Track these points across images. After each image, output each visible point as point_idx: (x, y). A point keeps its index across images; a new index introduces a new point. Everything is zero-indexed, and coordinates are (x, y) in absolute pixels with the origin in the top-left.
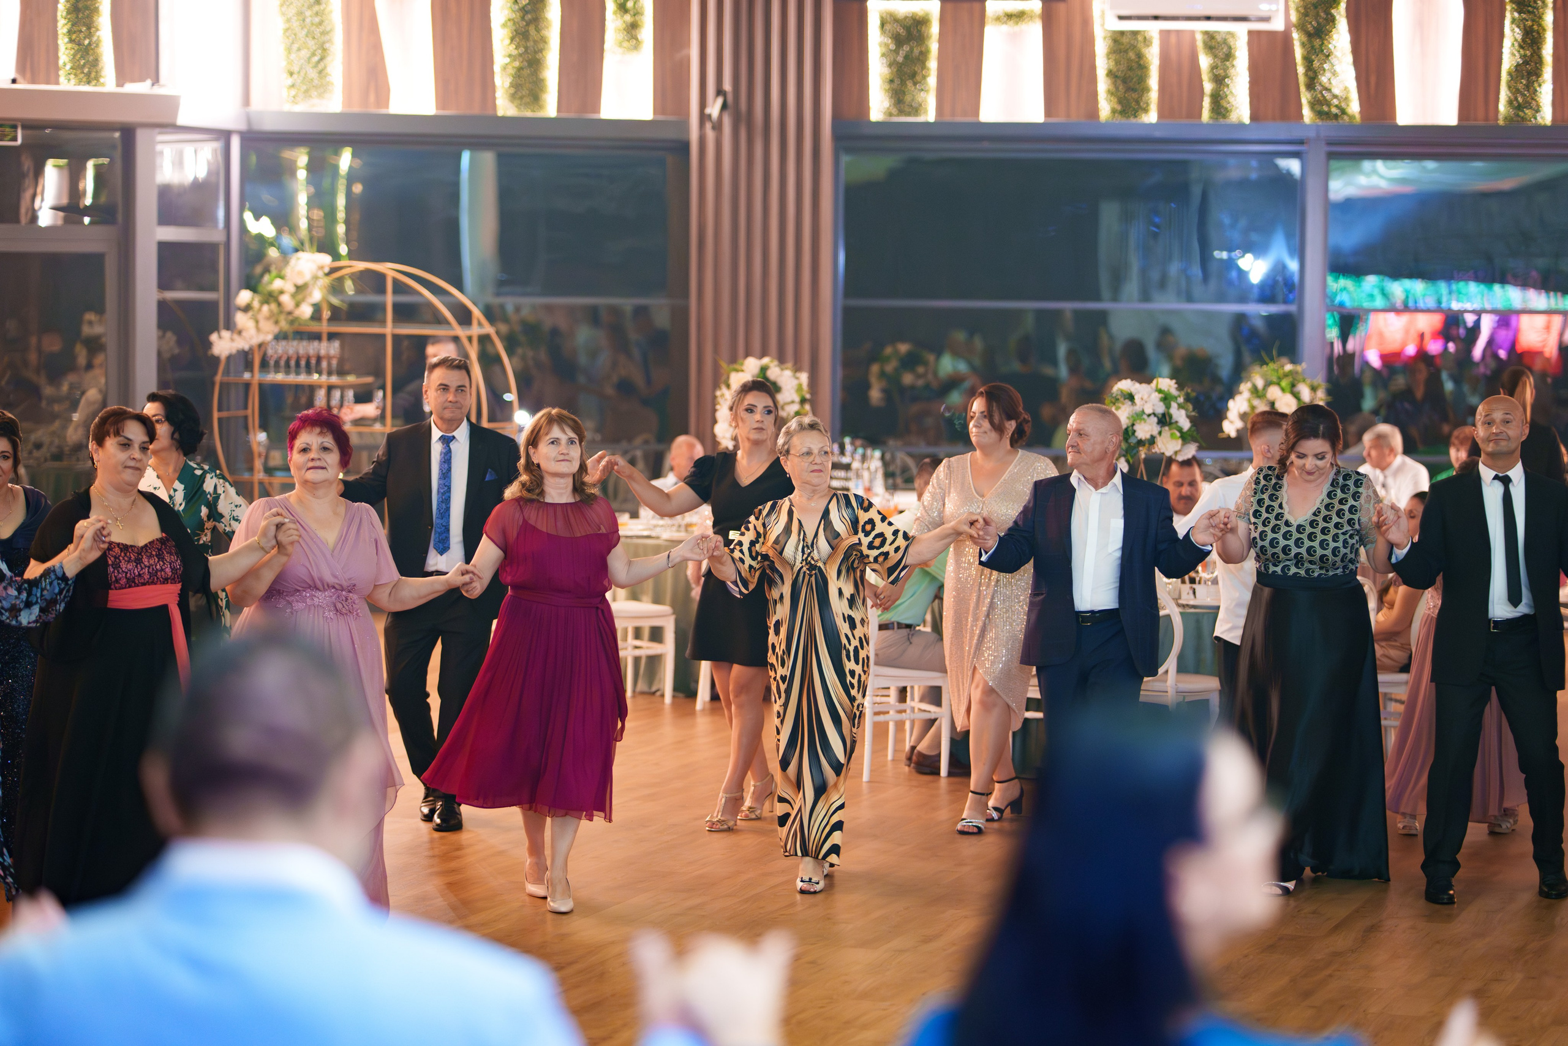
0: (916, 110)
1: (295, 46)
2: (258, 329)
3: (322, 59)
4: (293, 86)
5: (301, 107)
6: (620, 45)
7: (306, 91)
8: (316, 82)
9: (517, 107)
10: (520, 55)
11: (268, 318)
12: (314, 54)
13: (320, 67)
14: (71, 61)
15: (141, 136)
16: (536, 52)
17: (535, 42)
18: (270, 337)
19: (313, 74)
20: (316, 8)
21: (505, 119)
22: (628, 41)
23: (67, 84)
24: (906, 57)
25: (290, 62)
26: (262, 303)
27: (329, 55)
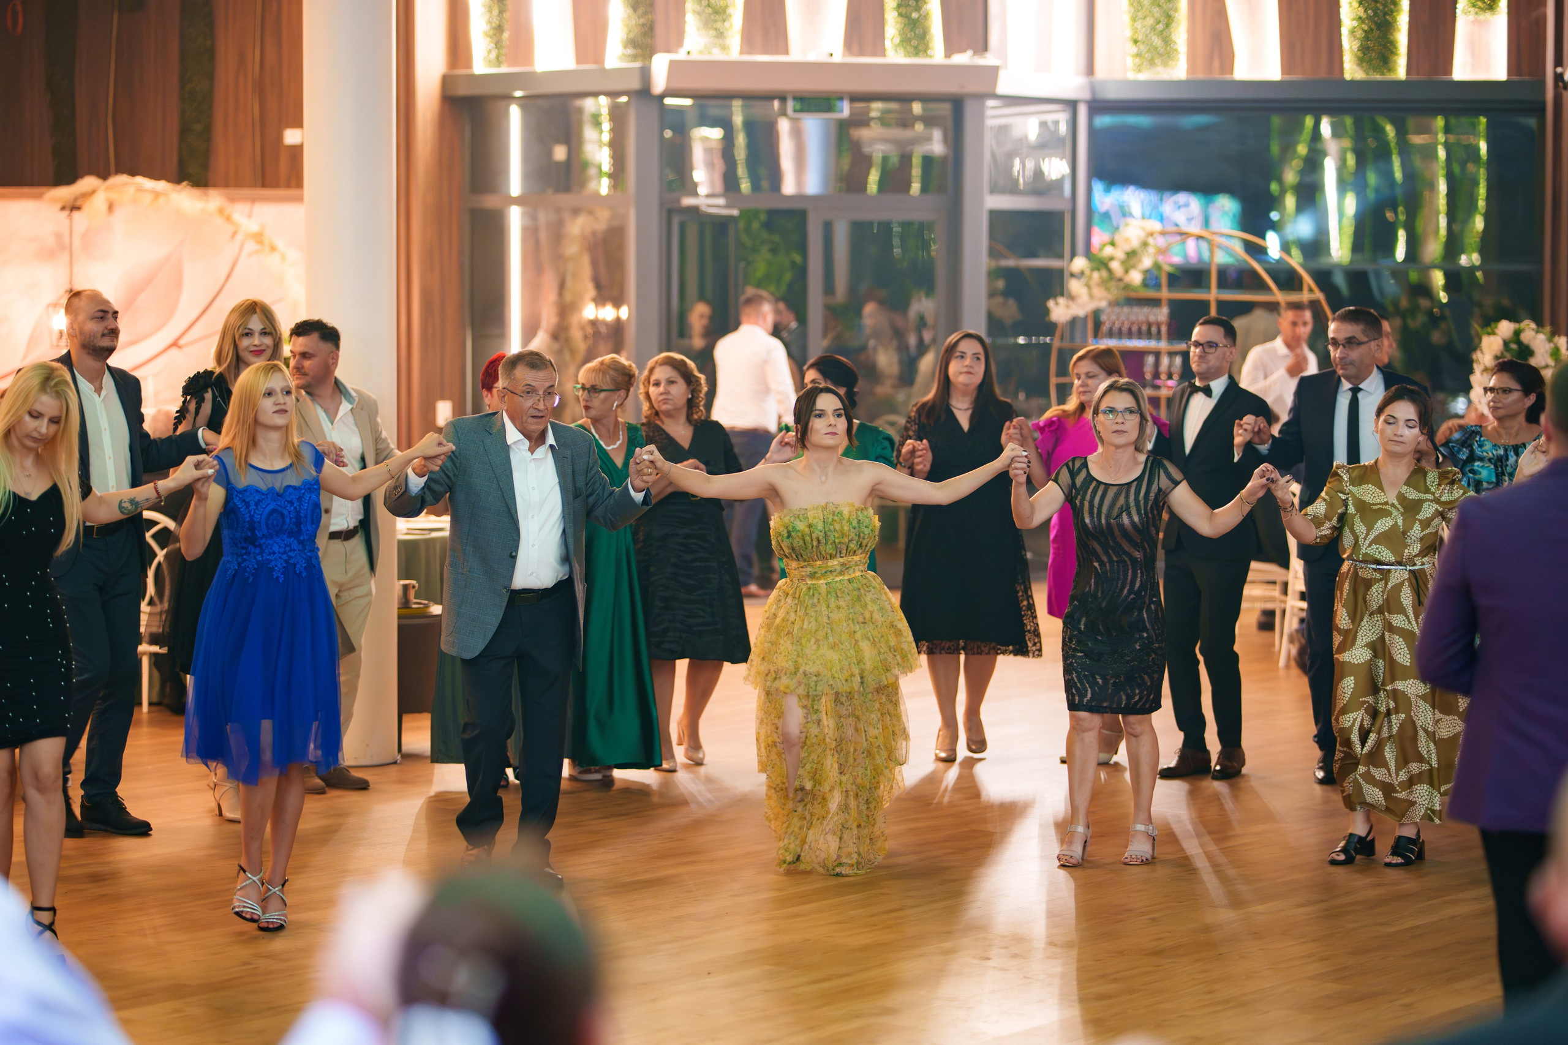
1: (1140, 15)
2: (1091, 296)
3: (1167, 25)
4: (1138, 54)
5: (1143, 76)
6: (1474, 5)
7: (1151, 60)
8: (1161, 50)
9: (1365, 71)
10: (1369, 18)
11: (1098, 285)
12: (1159, 22)
13: (1166, 34)
14: (900, 34)
15: (969, 108)
16: (1385, 14)
18: (1103, 304)
19: (1157, 41)
21: (1353, 82)
22: (1483, 1)
23: (894, 55)
25: (1135, 30)
26: (1093, 270)
27: (1173, 20)
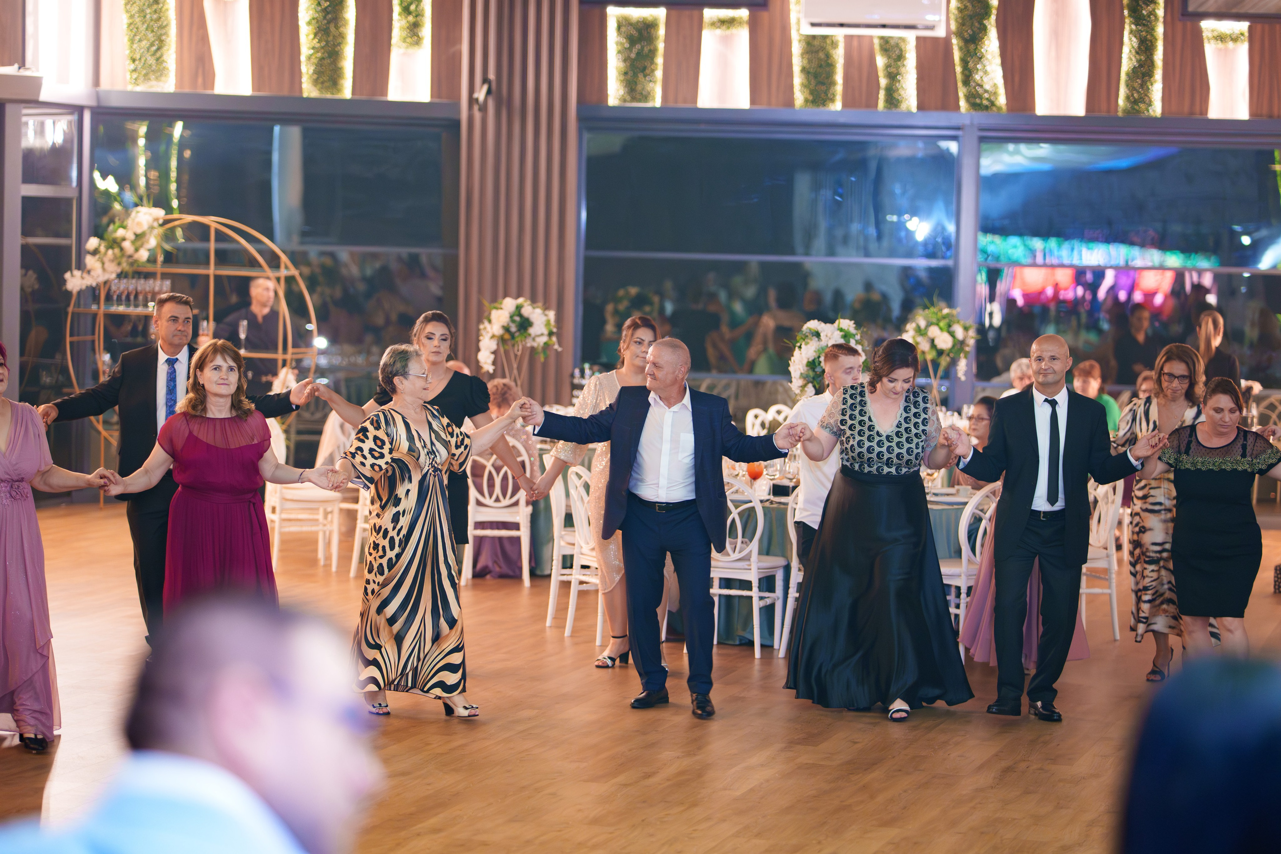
0: (646, 97)
1: (137, 38)
2: (104, 269)
3: (159, 49)
4: (135, 70)
5: (139, 89)
6: (404, 40)
7: (146, 75)
8: (154, 67)
9: (319, 90)
10: (322, 48)
11: (112, 261)
12: (152, 45)
13: (158, 55)
15: (9, 109)
16: (335, 45)
17: (334, 36)
18: (114, 276)
19: (151, 61)
20: (155, 7)
21: (309, 99)
22: (411, 38)
24: (638, 54)
25: (133, 51)
26: (108, 248)
27: (165, 45)
